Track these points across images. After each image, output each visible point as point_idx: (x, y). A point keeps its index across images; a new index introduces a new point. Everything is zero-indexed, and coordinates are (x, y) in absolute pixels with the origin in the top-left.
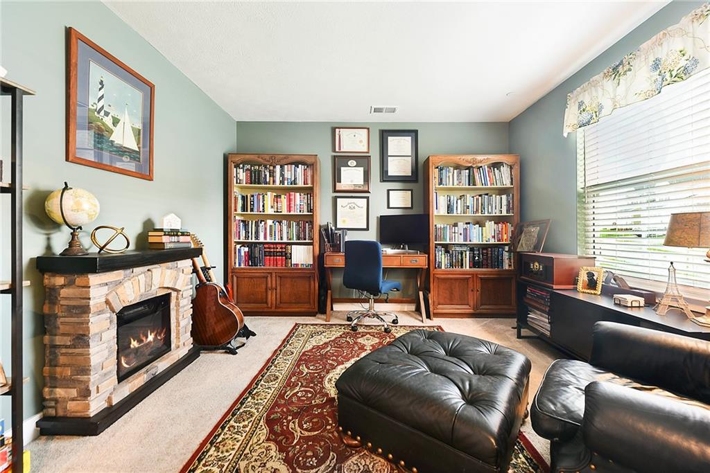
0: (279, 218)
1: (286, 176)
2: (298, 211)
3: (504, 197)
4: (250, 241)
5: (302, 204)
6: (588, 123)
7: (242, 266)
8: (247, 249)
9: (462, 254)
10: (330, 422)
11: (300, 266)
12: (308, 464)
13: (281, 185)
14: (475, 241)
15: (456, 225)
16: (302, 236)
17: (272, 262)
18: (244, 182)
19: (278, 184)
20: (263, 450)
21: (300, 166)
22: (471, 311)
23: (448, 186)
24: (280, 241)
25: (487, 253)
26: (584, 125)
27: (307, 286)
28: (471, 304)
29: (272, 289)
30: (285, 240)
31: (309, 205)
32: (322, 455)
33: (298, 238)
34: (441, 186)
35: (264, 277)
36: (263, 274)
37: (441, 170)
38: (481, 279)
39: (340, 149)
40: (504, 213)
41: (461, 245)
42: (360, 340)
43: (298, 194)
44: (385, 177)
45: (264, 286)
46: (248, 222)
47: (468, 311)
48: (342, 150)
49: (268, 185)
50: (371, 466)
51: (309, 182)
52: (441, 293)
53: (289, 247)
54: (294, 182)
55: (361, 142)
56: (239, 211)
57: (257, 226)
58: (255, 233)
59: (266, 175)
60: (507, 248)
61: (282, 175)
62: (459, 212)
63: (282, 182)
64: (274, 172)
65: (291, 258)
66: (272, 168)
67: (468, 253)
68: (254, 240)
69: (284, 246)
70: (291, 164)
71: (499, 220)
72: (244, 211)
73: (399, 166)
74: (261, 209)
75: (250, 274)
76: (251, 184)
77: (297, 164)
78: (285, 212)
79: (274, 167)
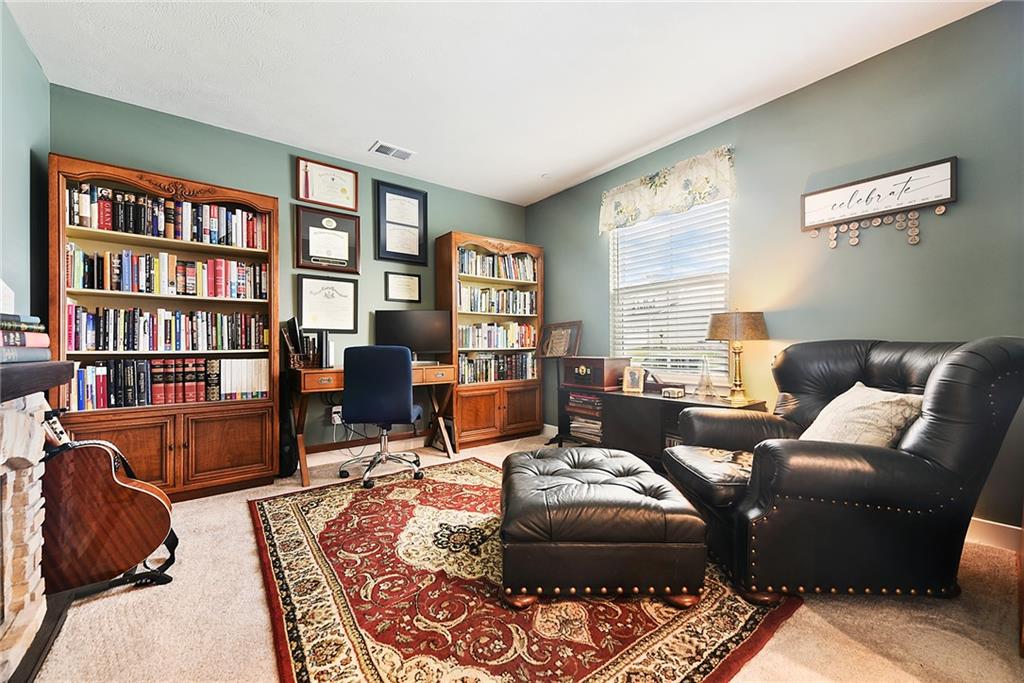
0: (187, 306)
1: (206, 226)
2: (235, 295)
3: (528, 294)
4: (111, 351)
5: (242, 282)
6: (625, 225)
7: (90, 407)
8: (102, 371)
9: (486, 363)
10: (467, 598)
11: (239, 398)
12: (495, 651)
13: (195, 242)
14: (500, 347)
15: (479, 326)
16: (242, 340)
17: (171, 395)
18: (95, 223)
19: (187, 238)
20: (417, 671)
21: (238, 211)
22: (498, 434)
23: (470, 275)
24: (191, 352)
25: (511, 361)
26: (621, 226)
27: (257, 431)
28: (497, 424)
29: (174, 448)
30: (202, 349)
31: (257, 286)
32: (500, 633)
33: (233, 345)
34: (463, 274)
35: (155, 426)
36: (150, 421)
37: (462, 252)
38: (508, 392)
39: (307, 195)
40: (528, 314)
41: (486, 352)
42: (390, 497)
43: (233, 264)
44: (381, 253)
45: (154, 445)
46: (105, 312)
47: (493, 436)
48: (310, 198)
49: (161, 239)
50: (564, 615)
51: (259, 242)
52: (465, 416)
53: (215, 363)
54: (227, 239)
55: (344, 191)
56: (78, 287)
57: (131, 320)
58: (126, 335)
59: (155, 218)
60: (530, 355)
61: (197, 221)
62: (483, 310)
63: (197, 236)
64: (176, 214)
65: (219, 384)
66: (171, 205)
67: (493, 361)
68: (121, 350)
69: (202, 361)
70: (220, 204)
71: (522, 321)
72: (91, 286)
73: (402, 239)
74: (143, 285)
75: (117, 424)
76: (115, 228)
77: (231, 207)
78: (203, 294)
79: (178, 204)
